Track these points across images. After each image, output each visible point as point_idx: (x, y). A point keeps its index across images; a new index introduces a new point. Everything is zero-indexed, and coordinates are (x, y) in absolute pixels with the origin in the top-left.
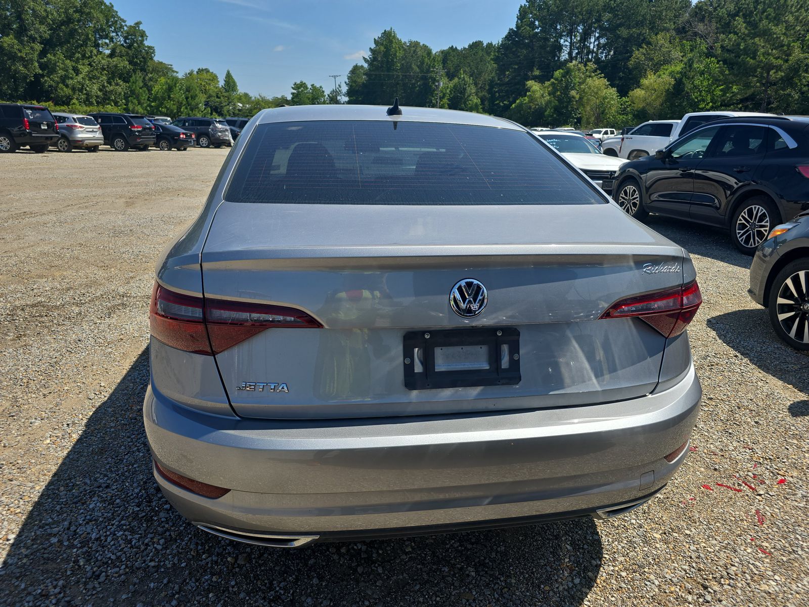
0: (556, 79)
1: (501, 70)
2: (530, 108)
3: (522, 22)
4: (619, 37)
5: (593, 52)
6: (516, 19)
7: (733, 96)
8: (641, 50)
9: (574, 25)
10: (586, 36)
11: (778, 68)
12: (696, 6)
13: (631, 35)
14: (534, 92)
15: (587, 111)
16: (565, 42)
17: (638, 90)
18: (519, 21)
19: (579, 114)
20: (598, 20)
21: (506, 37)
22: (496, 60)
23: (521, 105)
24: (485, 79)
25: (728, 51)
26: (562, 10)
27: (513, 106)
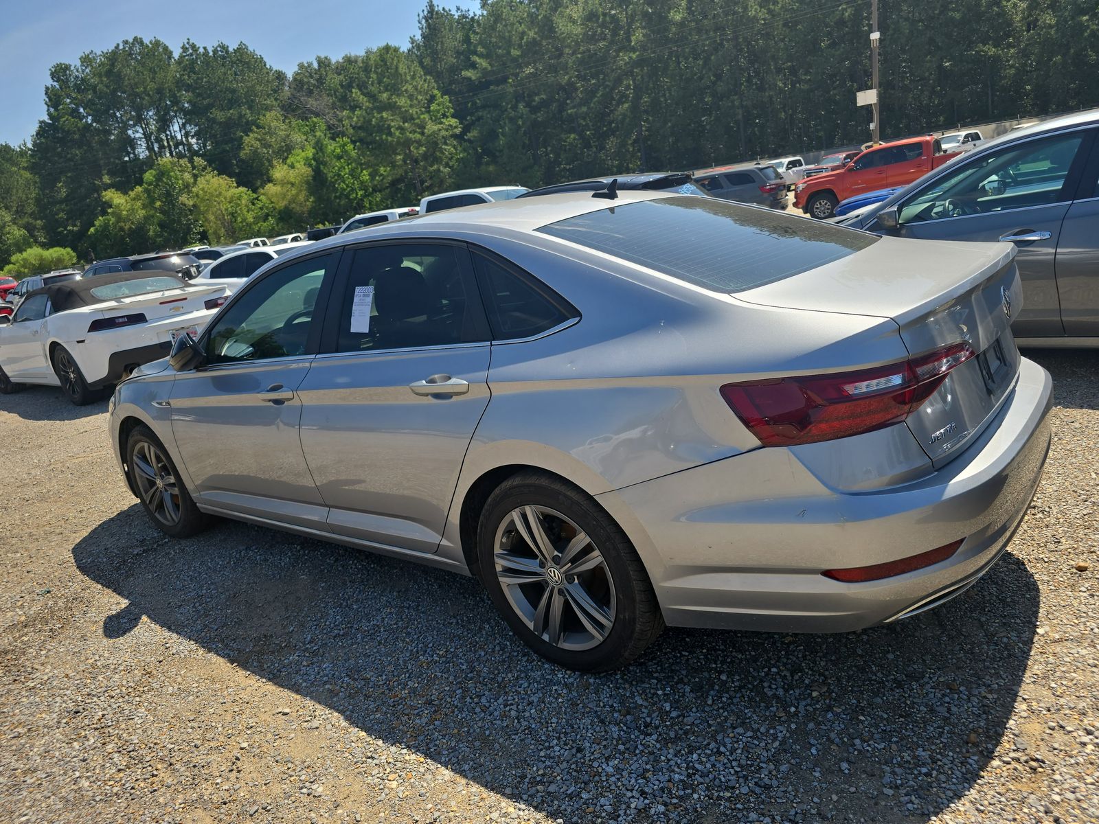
0: (150, 184)
1: (48, 182)
2: (122, 229)
3: (56, 110)
4: (214, 121)
5: (182, 143)
6: (46, 107)
7: (383, 179)
8: (251, 135)
9: (139, 110)
10: (164, 124)
11: (419, 143)
12: (295, 79)
13: (230, 118)
14: (118, 206)
15: (211, 222)
16: (137, 133)
17: (270, 185)
18: (52, 110)
19: (202, 226)
20: (176, 102)
21: (38, 134)
22: (33, 168)
23: (106, 226)
24: (20, 198)
25: (360, 128)
26: (115, 91)
27: (92, 230)
